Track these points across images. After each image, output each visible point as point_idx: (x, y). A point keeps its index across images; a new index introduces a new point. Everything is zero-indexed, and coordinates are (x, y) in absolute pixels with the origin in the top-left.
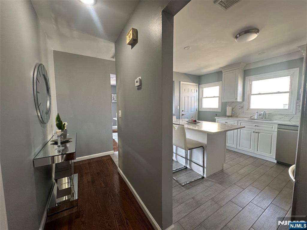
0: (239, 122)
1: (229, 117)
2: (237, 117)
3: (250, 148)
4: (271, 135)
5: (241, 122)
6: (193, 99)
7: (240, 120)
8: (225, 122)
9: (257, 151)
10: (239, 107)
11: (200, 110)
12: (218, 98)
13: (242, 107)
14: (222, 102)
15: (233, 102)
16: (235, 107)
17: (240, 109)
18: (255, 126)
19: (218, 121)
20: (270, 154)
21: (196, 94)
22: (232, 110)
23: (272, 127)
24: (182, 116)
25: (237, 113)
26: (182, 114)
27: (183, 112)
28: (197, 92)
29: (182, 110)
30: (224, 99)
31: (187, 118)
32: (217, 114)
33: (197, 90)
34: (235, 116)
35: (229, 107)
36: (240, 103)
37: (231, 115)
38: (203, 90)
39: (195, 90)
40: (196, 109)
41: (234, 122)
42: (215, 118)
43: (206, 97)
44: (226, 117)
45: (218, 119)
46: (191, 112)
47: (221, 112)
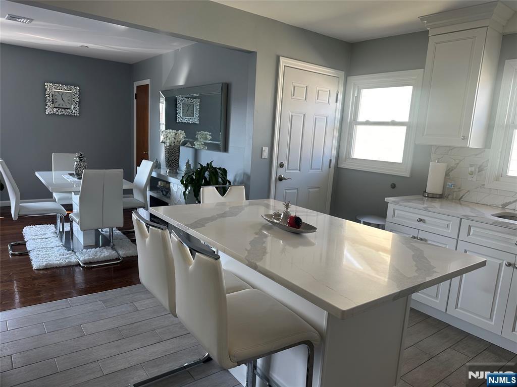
0: (465, 223)
1: (433, 197)
2: (459, 200)
5: (471, 223)
6: (321, 124)
7: (467, 217)
8: (418, 217)
9: (513, 331)
10: (471, 166)
11: (343, 165)
12: (404, 128)
13: (480, 170)
14: (415, 144)
15: (455, 147)
16: (457, 164)
19: (394, 210)
21: (333, 110)
22: (447, 174)
24: (279, 182)
25: (460, 188)
26: (277, 178)
27: (280, 169)
28: (338, 101)
29: (279, 163)
30: (425, 133)
31: (296, 191)
32: (394, 183)
33: (337, 95)
34: (455, 196)
35: (438, 162)
36: (476, 155)
37: (440, 192)
38: (358, 95)
39: (331, 92)
40: (330, 160)
41: (448, 223)
42: (387, 199)
43: (367, 123)
44: (424, 197)
45: (396, 206)
46: (311, 169)
47: (408, 176)
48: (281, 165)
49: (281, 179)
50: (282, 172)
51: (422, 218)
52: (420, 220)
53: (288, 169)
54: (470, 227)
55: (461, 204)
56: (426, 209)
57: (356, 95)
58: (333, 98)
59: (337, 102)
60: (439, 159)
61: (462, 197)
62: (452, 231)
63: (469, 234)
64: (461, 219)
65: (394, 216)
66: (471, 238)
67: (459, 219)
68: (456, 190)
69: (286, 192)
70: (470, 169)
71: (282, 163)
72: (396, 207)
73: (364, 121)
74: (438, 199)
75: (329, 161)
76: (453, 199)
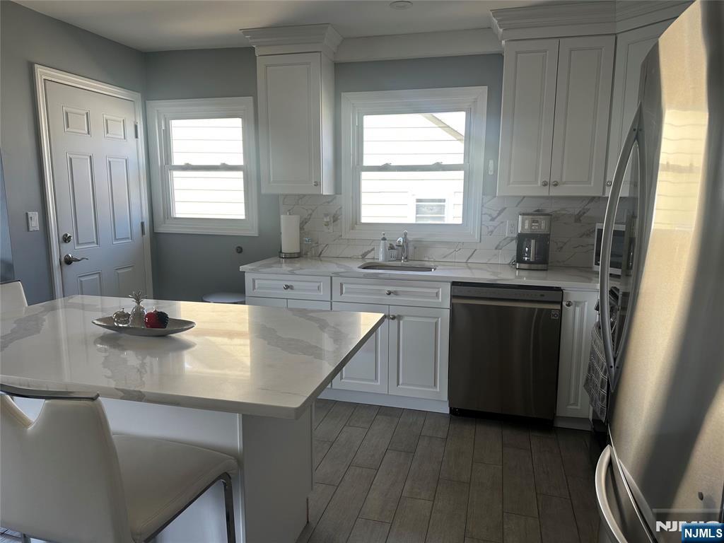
0: (336, 281)
1: (291, 257)
2: (319, 256)
3: (376, 378)
4: (435, 320)
5: (341, 280)
6: (119, 170)
7: (337, 274)
8: (283, 284)
9: (398, 384)
10: (326, 215)
11: (162, 228)
12: (240, 174)
13: (335, 219)
14: (260, 194)
15: (304, 195)
16: (311, 215)
17: (327, 224)
18: (389, 294)
19: (254, 281)
20: (435, 390)
21: (133, 149)
22: (301, 228)
23: (437, 294)
24: (66, 267)
25: (317, 243)
26: (63, 259)
27: (64, 245)
28: (139, 136)
29: (61, 236)
30: (272, 180)
31: (97, 276)
32: (240, 245)
33: (136, 127)
34: (313, 252)
35: (290, 214)
36: (329, 202)
37: (297, 250)
38: (166, 127)
39: (127, 123)
40: (142, 224)
41: (318, 284)
42: (242, 268)
43: (187, 167)
44: (281, 259)
45: (253, 275)
46: (116, 239)
47: (257, 235)
48: (66, 239)
49: (69, 261)
50: (70, 250)
51: (289, 284)
52: (287, 287)
53: (78, 243)
54: (341, 285)
55: (321, 260)
56: (292, 273)
57: (163, 128)
58: (131, 131)
59: (137, 137)
60: (289, 210)
61: (321, 253)
62: (324, 294)
63: (342, 293)
64: (331, 277)
65: (254, 288)
66: (346, 297)
67: (329, 278)
68: (314, 245)
69: (81, 281)
70: (325, 220)
71: (67, 235)
72: (255, 276)
73: (183, 164)
74: (297, 259)
75: (140, 224)
76: (312, 256)
